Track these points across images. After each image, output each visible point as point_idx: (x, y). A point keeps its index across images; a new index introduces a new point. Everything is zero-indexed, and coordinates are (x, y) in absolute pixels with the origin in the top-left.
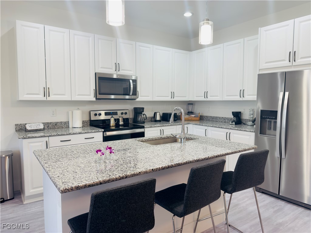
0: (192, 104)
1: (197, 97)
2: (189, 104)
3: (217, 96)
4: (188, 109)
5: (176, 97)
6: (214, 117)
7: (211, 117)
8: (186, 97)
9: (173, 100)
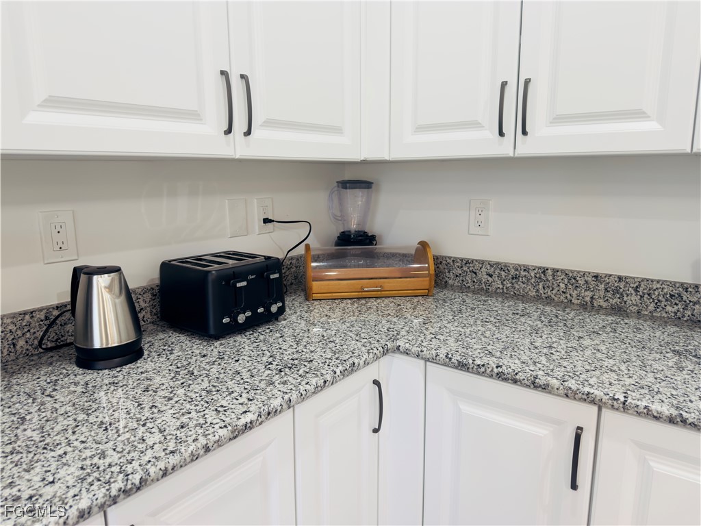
0: (366, 185)
1: (420, 129)
2: (346, 185)
3: (639, 114)
4: (343, 218)
5: (269, 123)
6: (527, 269)
7: (503, 267)
8: (337, 130)
9: (238, 148)
